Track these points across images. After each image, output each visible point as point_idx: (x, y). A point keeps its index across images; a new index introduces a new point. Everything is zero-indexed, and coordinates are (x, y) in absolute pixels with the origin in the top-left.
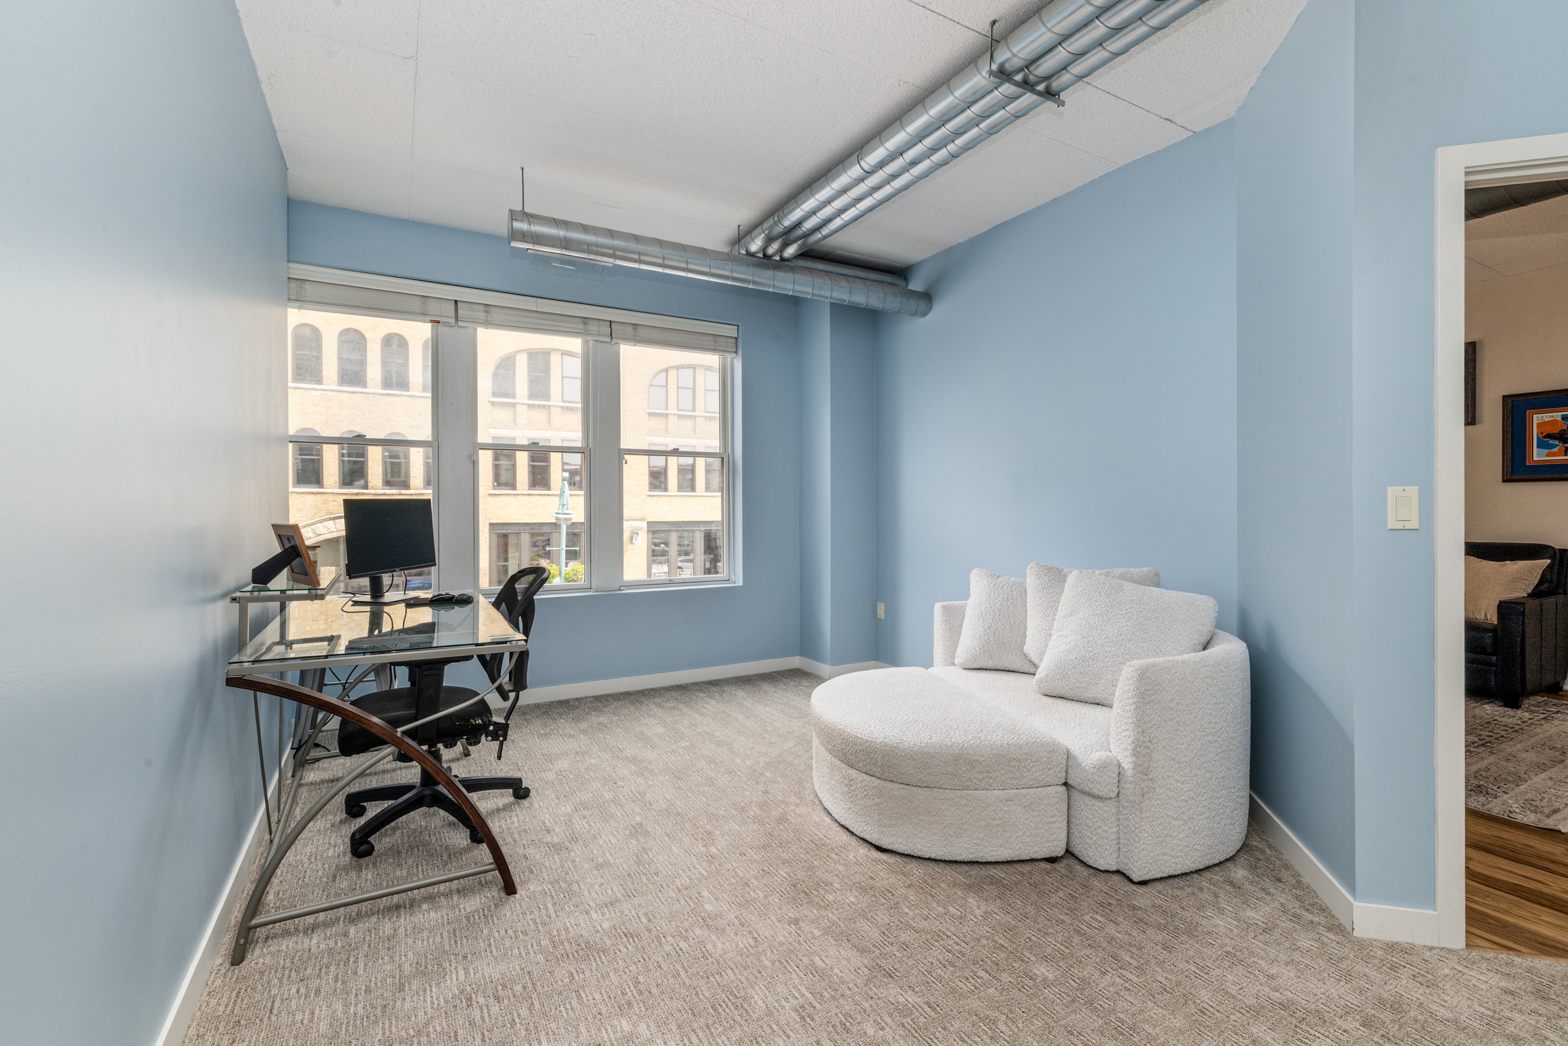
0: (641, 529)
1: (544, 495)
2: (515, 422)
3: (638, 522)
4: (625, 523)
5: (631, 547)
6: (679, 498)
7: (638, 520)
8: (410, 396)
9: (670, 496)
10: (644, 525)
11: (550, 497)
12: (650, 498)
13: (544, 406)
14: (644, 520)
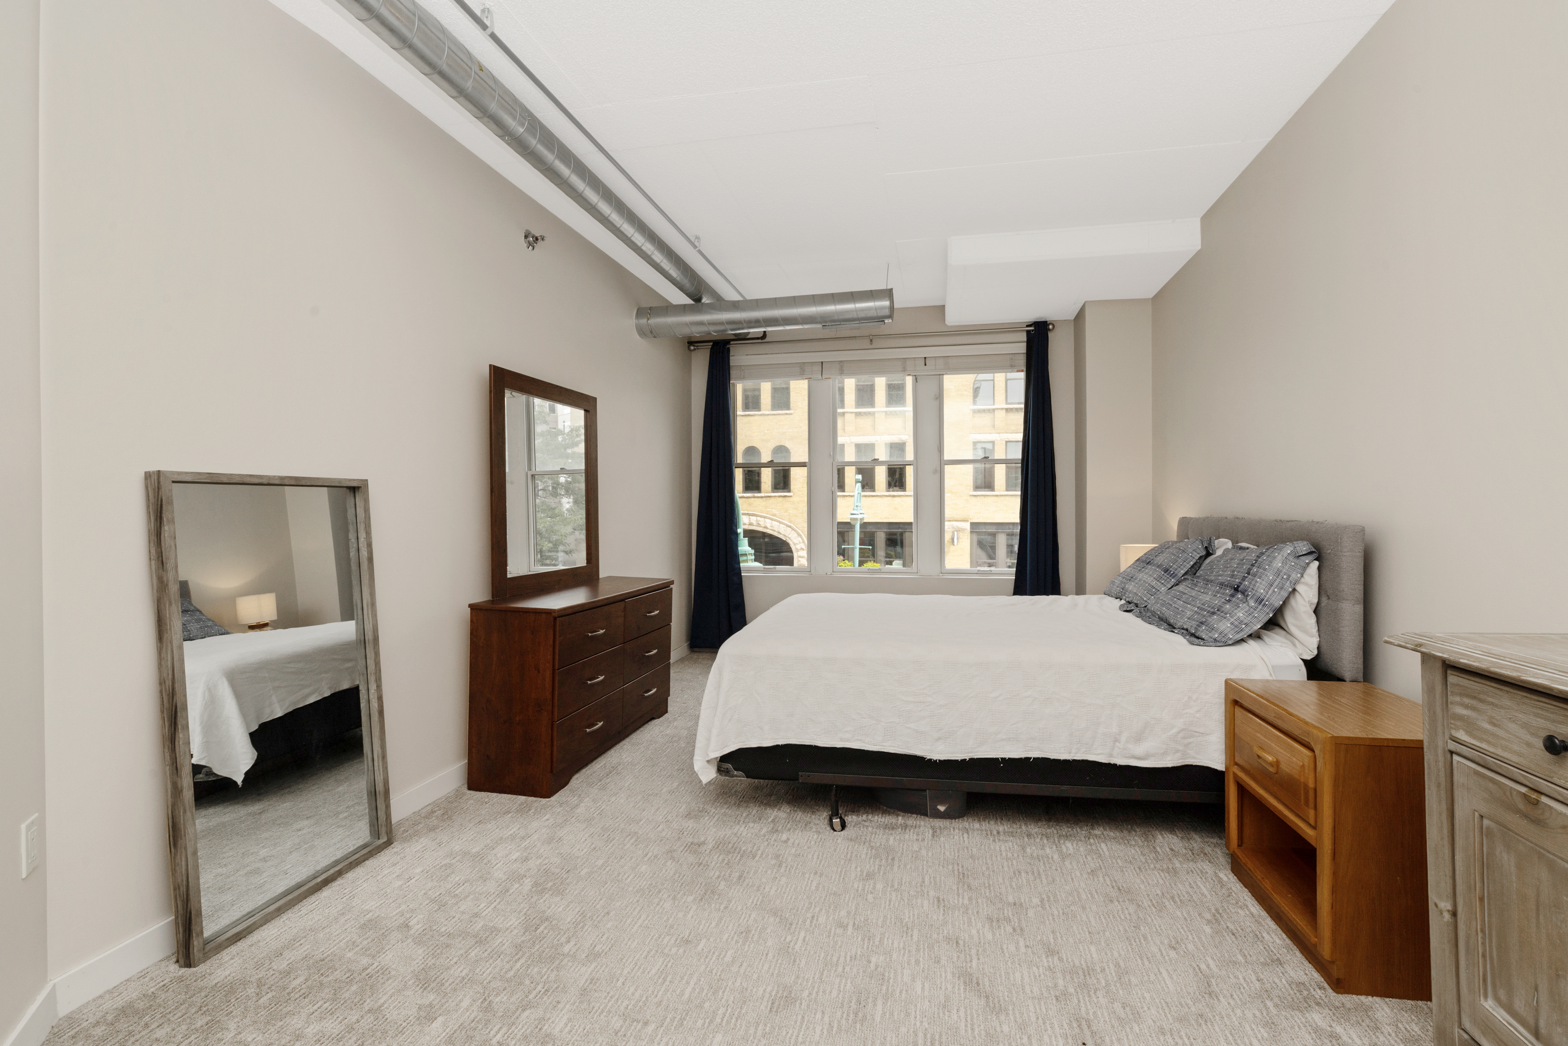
0: (963, 530)
1: (869, 496)
2: (844, 429)
3: (960, 523)
4: (947, 523)
5: (952, 548)
6: (1007, 498)
7: (961, 521)
8: (761, 415)
9: (997, 496)
10: (967, 526)
11: (874, 498)
12: (973, 498)
13: (869, 413)
14: (967, 521)
